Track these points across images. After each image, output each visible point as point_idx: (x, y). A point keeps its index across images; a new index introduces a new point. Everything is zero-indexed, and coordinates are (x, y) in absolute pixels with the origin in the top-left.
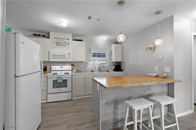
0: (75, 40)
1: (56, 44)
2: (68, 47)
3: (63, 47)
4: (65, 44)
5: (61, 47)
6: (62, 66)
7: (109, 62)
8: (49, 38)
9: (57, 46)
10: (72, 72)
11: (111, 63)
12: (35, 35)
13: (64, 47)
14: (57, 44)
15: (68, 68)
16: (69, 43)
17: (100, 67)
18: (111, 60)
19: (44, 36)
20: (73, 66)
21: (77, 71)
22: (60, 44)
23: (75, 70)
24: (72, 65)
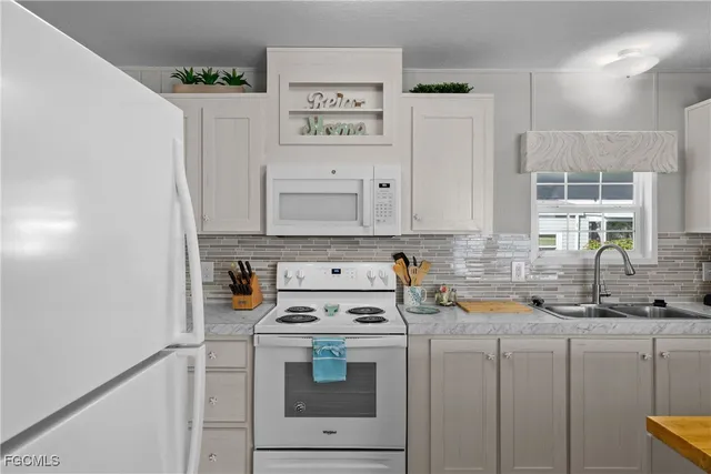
0: (421, 89)
1: (302, 123)
2: (377, 139)
3: (345, 139)
4: (355, 122)
5: (334, 138)
6: (336, 266)
7: (660, 236)
8: (262, 88)
9: (309, 138)
10: (400, 300)
11: (684, 241)
12: (190, 79)
13: (351, 139)
14: (312, 121)
15: (372, 279)
16: (379, 116)
17: (597, 269)
18: (683, 222)
19: (235, 81)
20: (407, 263)
21: (431, 295)
22: (327, 122)
23: (418, 290)
24: (396, 257)
